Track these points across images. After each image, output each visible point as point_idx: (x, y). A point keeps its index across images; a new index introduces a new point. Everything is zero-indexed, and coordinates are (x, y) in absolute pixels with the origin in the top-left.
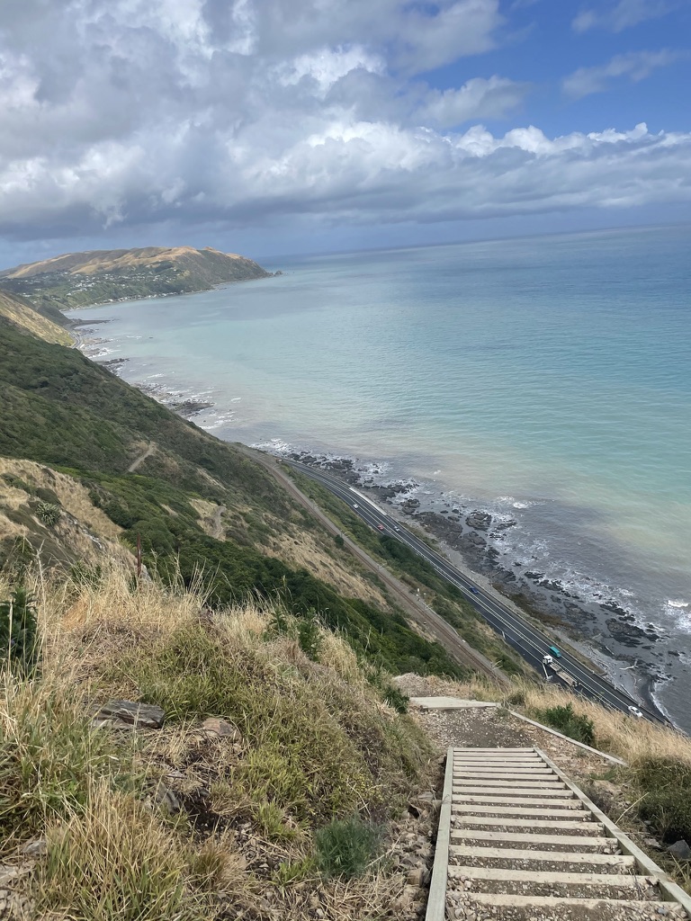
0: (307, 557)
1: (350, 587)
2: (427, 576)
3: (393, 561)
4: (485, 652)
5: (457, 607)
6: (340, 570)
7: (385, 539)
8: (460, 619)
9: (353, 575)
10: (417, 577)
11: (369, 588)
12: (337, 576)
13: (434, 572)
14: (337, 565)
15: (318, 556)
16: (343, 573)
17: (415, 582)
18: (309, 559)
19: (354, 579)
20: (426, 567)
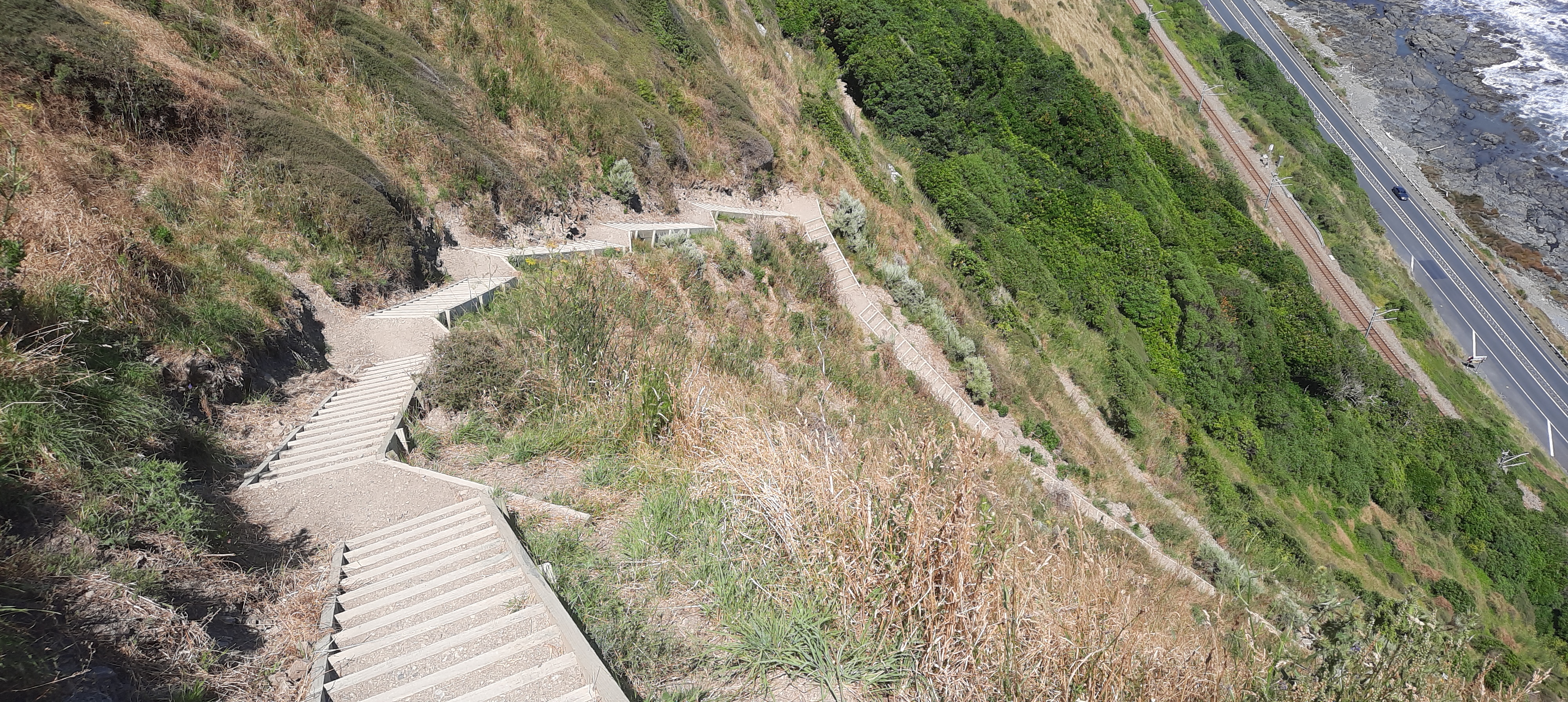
0: (1075, 34)
1: (1145, 112)
2: (1296, 125)
3: (1235, 84)
4: (1369, 285)
5: (1336, 194)
6: (1134, 77)
7: (1232, 40)
8: (1337, 217)
9: (1155, 90)
10: (1276, 124)
11: (1181, 122)
12: (1124, 85)
13: (1310, 120)
14: (1131, 66)
15: (1097, 39)
16: (1139, 83)
17: (1267, 131)
18: (1079, 40)
19: (1156, 99)
20: (1299, 109)
